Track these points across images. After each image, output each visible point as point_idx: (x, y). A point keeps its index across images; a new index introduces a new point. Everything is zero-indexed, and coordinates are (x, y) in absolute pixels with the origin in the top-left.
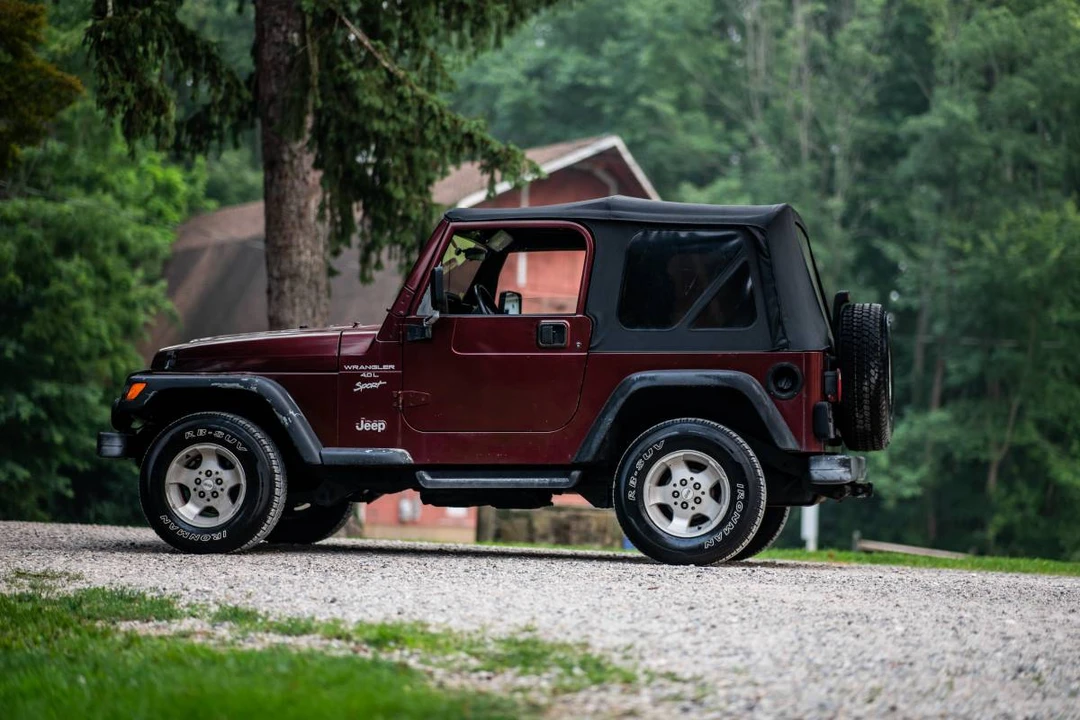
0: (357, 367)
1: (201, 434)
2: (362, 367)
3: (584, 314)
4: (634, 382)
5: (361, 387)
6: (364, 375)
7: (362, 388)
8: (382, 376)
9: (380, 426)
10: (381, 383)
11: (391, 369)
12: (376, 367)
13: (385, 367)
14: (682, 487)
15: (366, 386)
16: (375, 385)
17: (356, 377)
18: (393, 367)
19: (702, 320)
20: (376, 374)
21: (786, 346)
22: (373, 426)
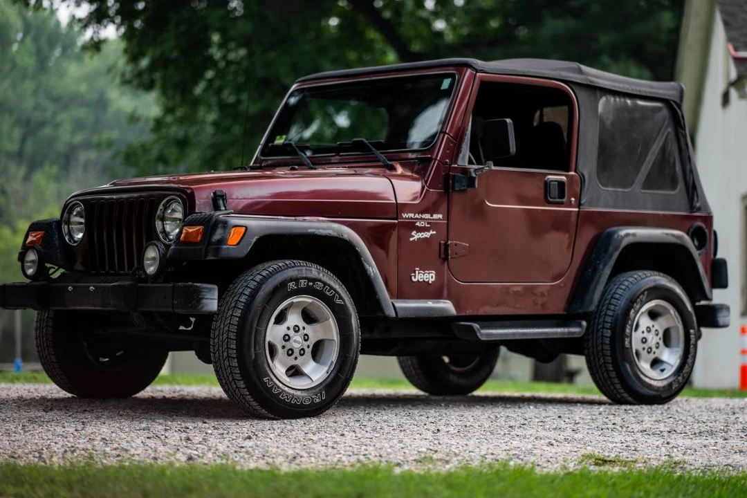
0: (412, 215)
2: (417, 216)
3: (576, 172)
4: (623, 238)
5: (416, 236)
6: (418, 224)
8: (433, 225)
9: (429, 277)
10: (431, 232)
11: (439, 219)
12: (427, 216)
13: (435, 216)
14: (648, 334)
15: (420, 235)
16: (427, 235)
17: (411, 226)
18: (441, 216)
19: (649, 184)
20: (428, 223)
21: (699, 209)
22: (425, 277)
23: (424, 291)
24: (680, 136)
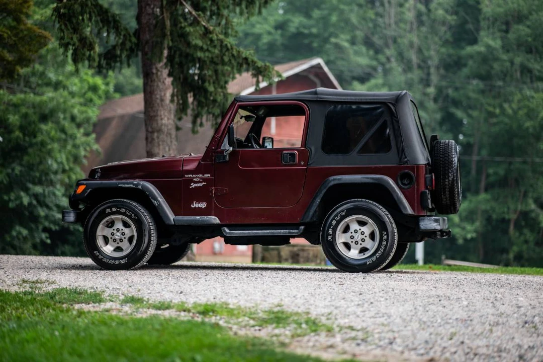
0: (191, 176)
1: (114, 210)
2: (194, 176)
3: (305, 147)
4: (331, 181)
6: (195, 180)
7: (194, 186)
8: (204, 180)
9: (203, 205)
10: (203, 183)
11: (209, 177)
12: (201, 176)
13: (205, 175)
14: (355, 234)
15: (196, 185)
16: (201, 185)
17: (191, 181)
18: (209, 175)
19: (365, 150)
20: (201, 179)
21: (406, 162)
22: (200, 205)
23: (199, 212)
24: (394, 121)
